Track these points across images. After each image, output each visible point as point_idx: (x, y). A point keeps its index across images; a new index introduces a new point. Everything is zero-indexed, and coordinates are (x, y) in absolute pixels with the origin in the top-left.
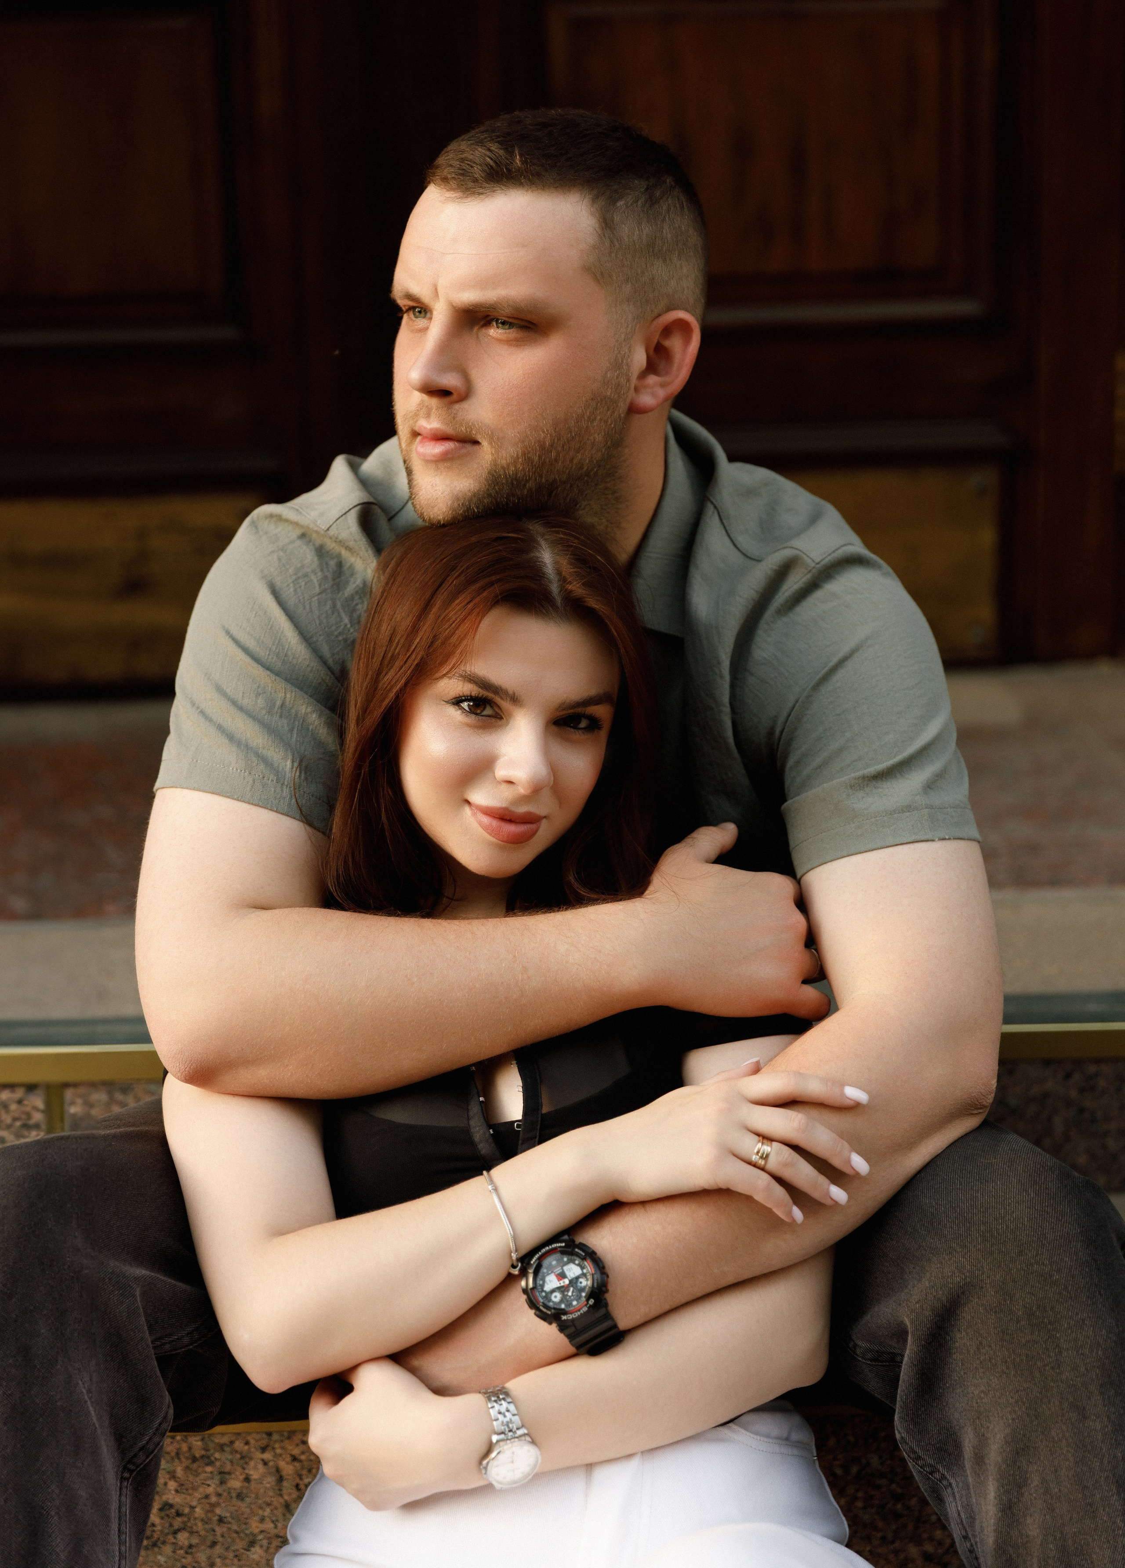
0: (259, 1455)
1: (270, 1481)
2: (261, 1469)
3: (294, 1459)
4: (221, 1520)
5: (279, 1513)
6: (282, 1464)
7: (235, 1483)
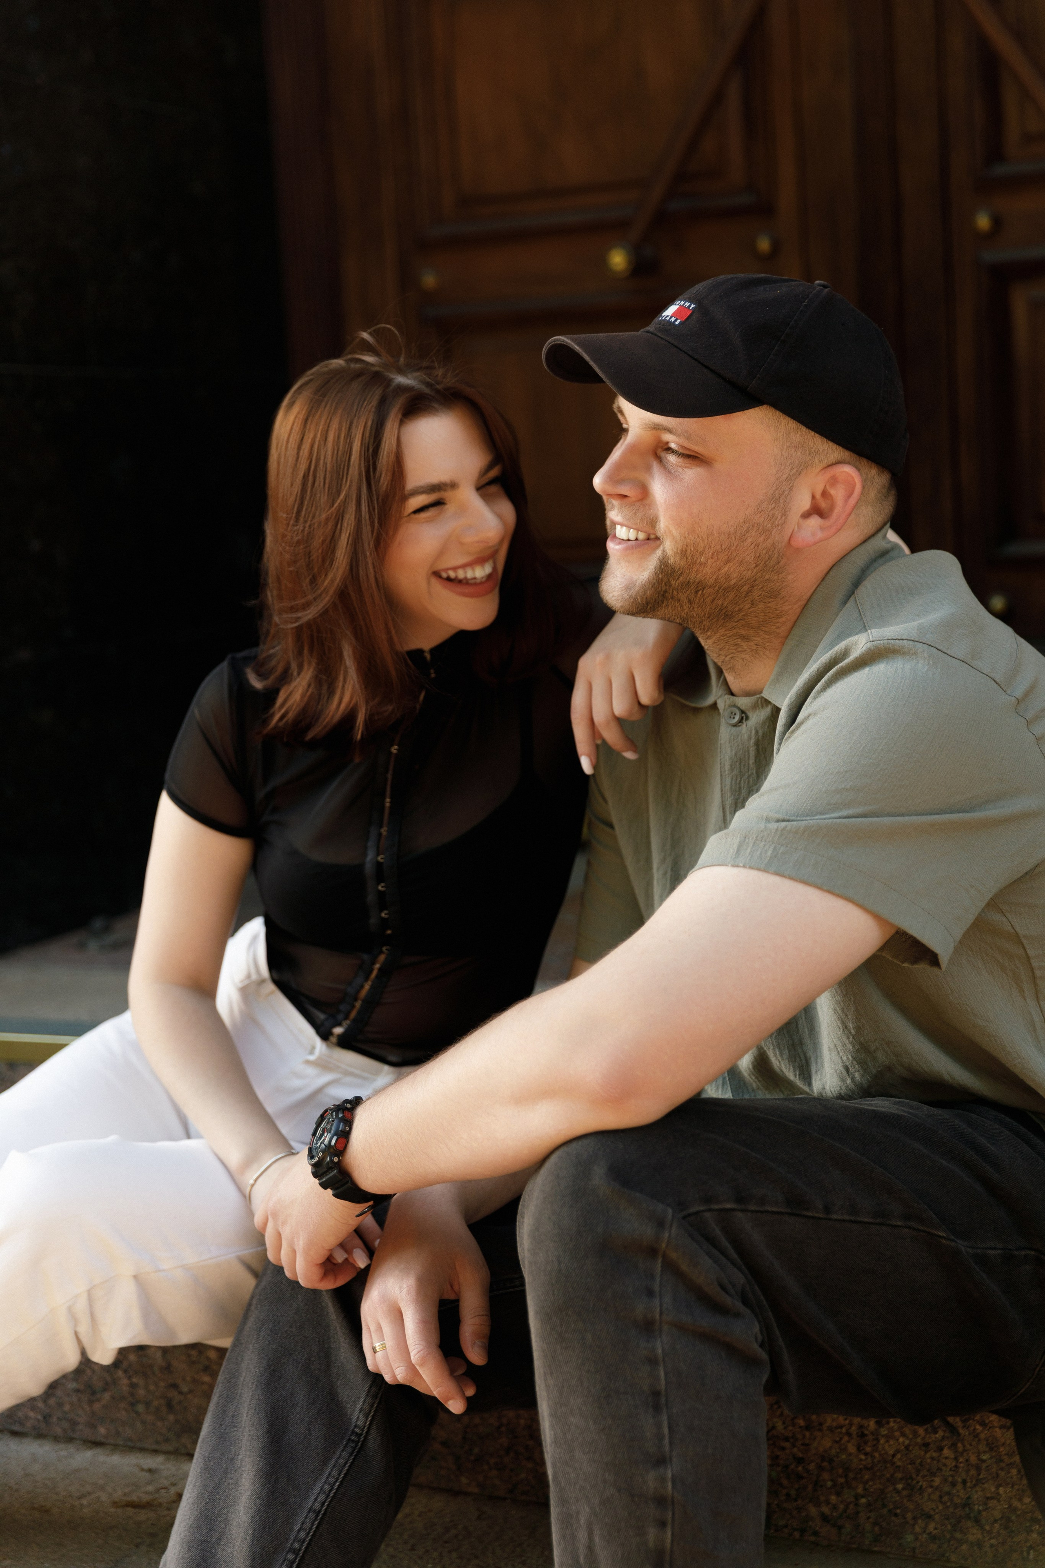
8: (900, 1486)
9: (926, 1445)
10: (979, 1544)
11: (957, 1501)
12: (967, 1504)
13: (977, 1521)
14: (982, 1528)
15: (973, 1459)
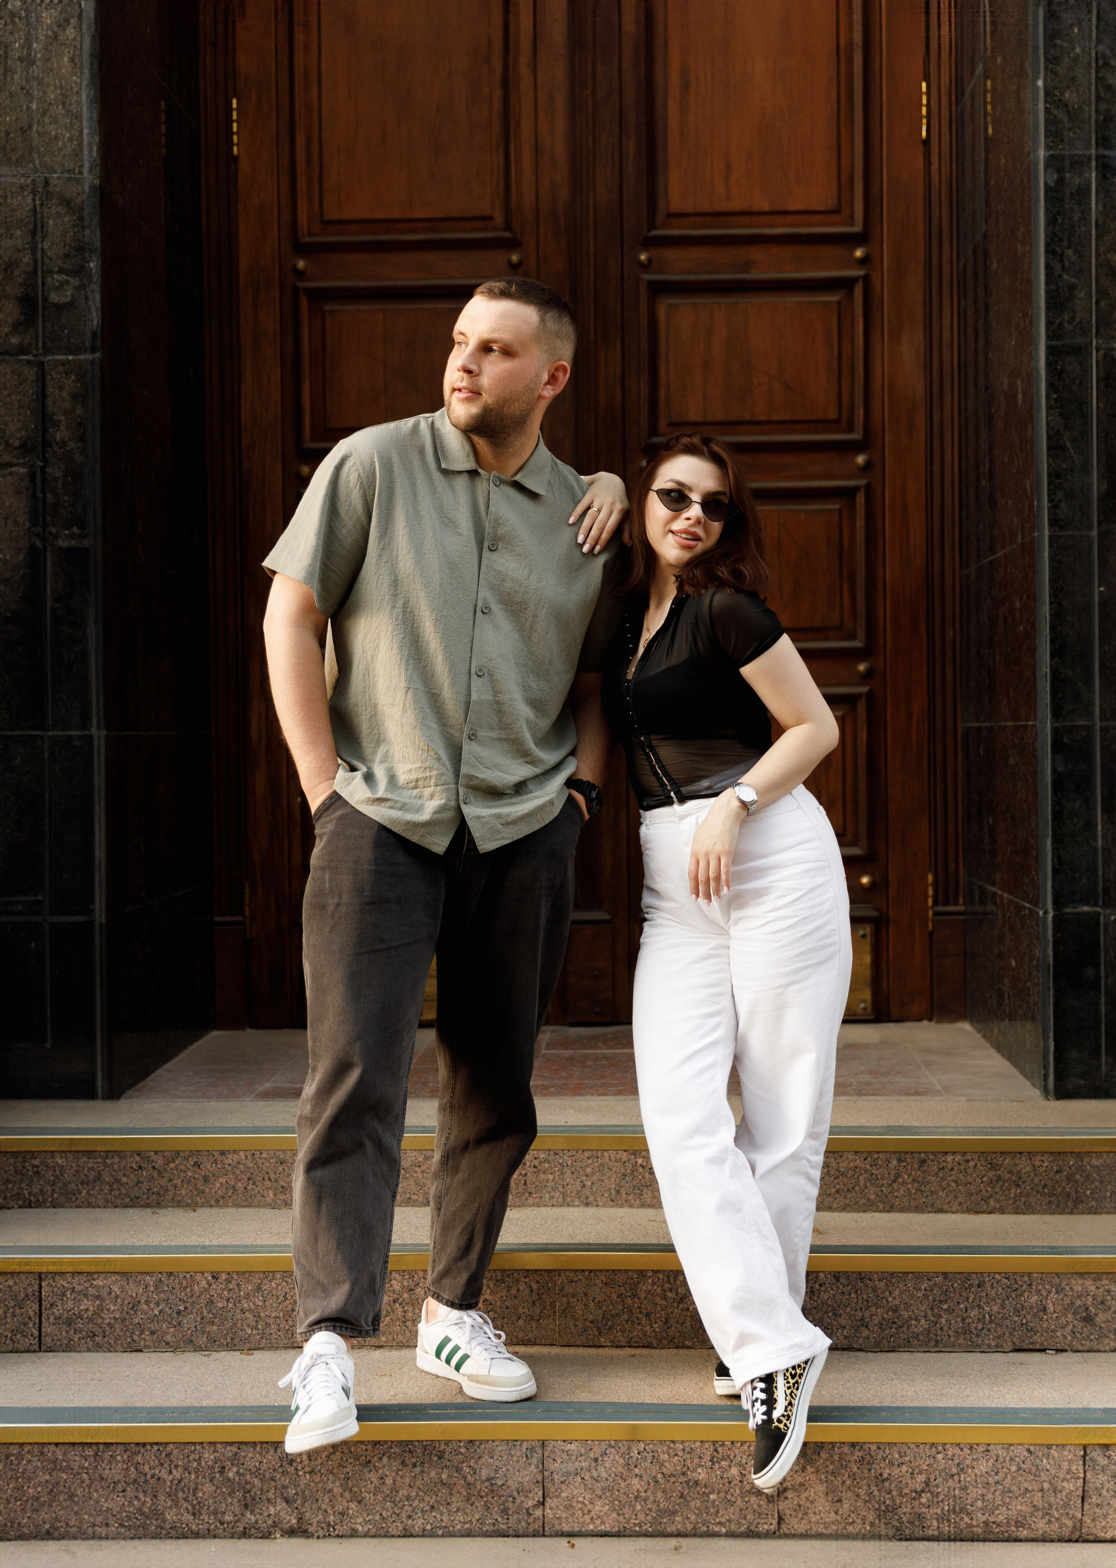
0: (523, 1279)
1: (528, 1290)
2: (524, 1286)
3: (538, 1282)
4: (507, 1307)
5: (530, 1305)
6: (532, 1284)
7: (514, 1292)
8: (830, 1315)
9: (843, 1293)
10: (868, 1338)
11: (858, 1318)
12: (862, 1319)
13: (867, 1326)
14: (869, 1329)
15: (865, 1297)
